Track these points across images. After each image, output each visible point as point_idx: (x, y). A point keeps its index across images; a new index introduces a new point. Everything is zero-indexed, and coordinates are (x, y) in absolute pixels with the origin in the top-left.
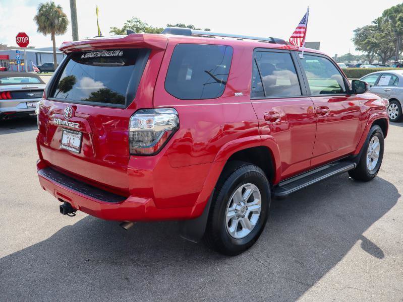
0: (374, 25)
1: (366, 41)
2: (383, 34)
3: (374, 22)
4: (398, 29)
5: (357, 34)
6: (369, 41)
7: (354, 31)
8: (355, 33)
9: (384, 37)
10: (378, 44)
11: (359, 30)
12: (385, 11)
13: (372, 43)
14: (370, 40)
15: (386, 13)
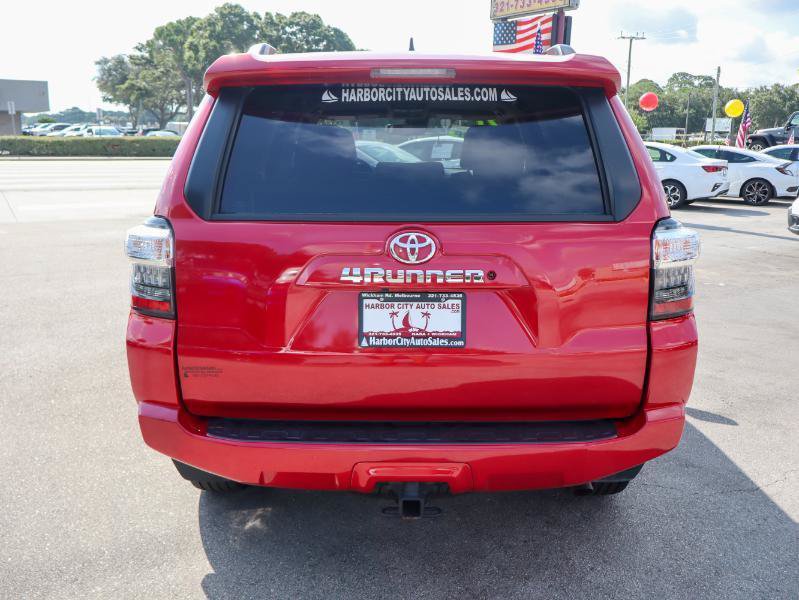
0: (138, 53)
1: (126, 85)
2: (157, 73)
3: (137, 48)
4: (190, 66)
5: (103, 70)
6: (133, 85)
7: (98, 63)
8: (98, 67)
9: (159, 78)
10: (151, 92)
11: (106, 61)
12: (157, 29)
13: (140, 89)
14: (134, 82)
15: (160, 33)
